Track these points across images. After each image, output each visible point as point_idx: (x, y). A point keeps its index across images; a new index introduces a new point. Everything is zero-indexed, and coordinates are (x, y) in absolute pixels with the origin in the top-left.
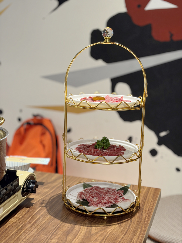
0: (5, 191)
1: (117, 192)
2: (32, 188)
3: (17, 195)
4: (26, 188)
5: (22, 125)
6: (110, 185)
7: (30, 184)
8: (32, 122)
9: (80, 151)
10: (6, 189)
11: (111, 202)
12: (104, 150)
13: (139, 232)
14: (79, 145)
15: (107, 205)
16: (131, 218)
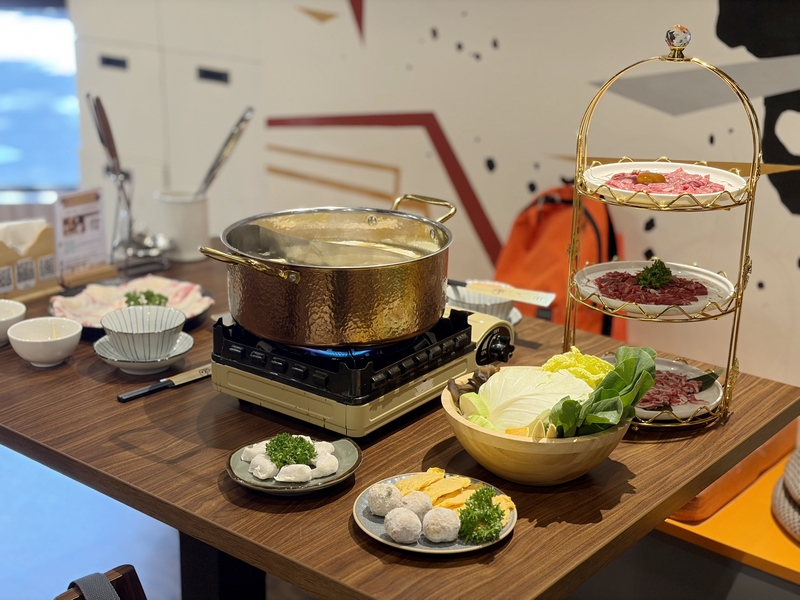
0: (438, 348)
1: (684, 383)
2: (498, 351)
3: (465, 361)
4: (486, 349)
5: (535, 203)
6: (680, 367)
7: (495, 342)
8: (557, 197)
9: (600, 287)
10: (441, 346)
11: (658, 400)
12: (652, 291)
13: (692, 463)
14: (608, 275)
15: (647, 405)
16: (694, 437)
